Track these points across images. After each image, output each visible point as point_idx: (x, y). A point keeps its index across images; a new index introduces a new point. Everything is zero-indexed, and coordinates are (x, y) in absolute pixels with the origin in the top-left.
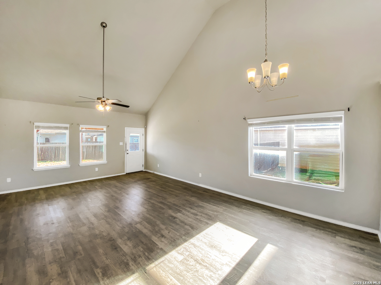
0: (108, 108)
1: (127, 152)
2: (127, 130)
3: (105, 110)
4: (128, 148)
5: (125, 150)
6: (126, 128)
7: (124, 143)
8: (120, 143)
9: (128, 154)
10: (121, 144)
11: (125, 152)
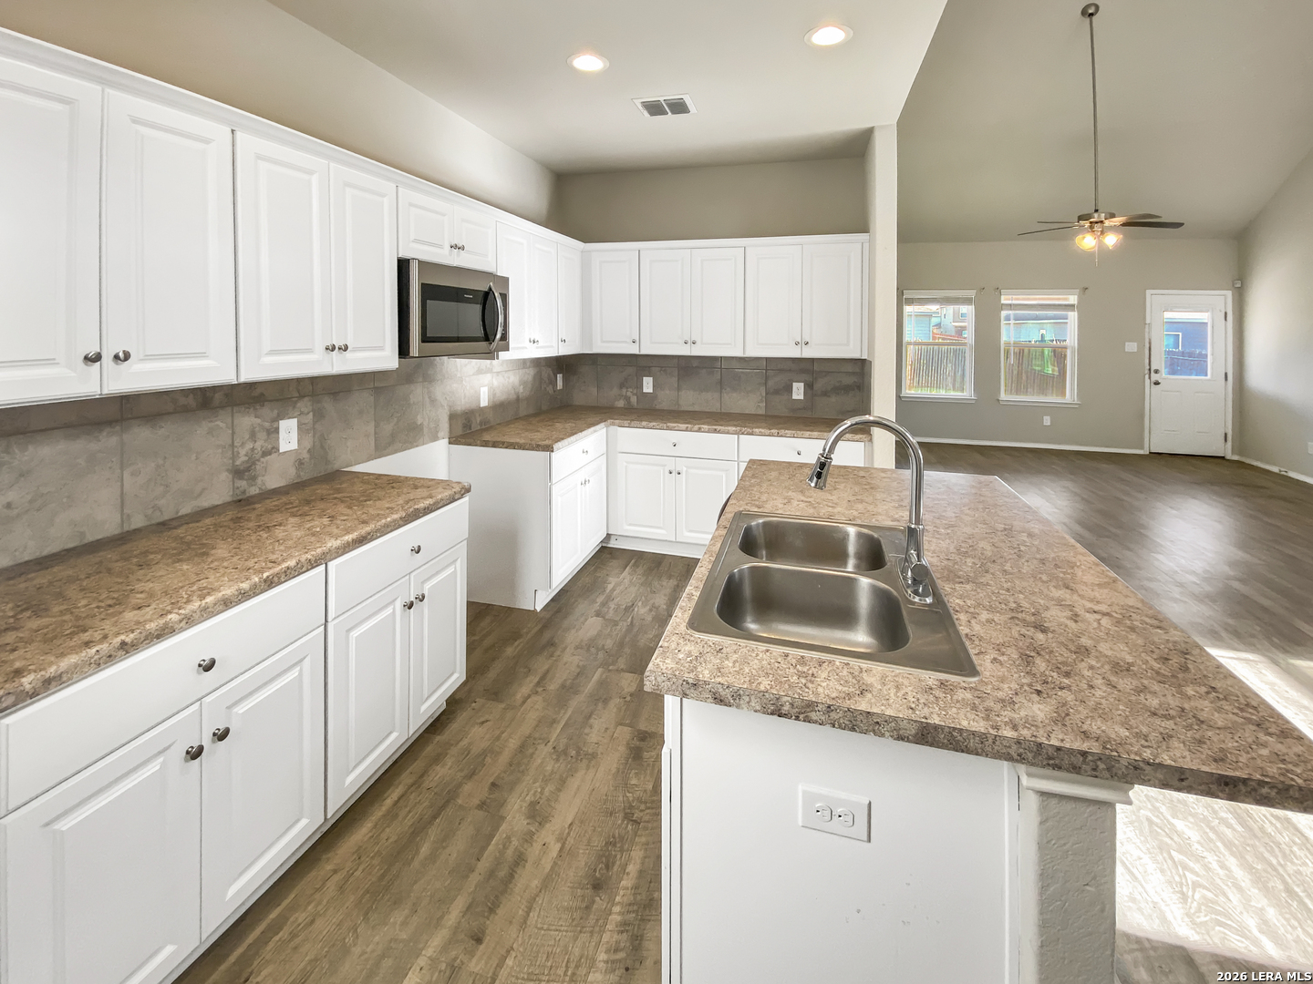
0: (1111, 240)
1: (1155, 377)
2: (1154, 298)
3: (1100, 244)
4: (1159, 362)
5: (1147, 371)
6: (1149, 292)
7: (1141, 347)
8: (1127, 344)
9: (1157, 383)
10: (1131, 347)
11: (1147, 376)
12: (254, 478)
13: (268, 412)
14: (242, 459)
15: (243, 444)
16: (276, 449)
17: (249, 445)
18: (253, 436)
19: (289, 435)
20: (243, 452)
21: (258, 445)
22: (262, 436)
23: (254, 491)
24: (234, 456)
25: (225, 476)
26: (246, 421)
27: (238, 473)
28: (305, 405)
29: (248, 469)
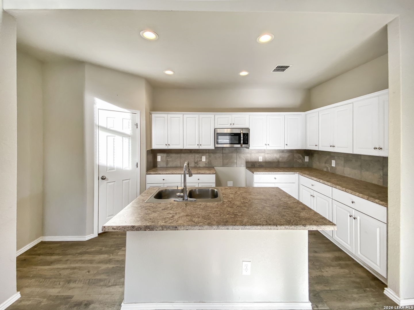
12: (198, 164)
13: (200, 155)
14: (196, 161)
15: (196, 159)
16: (201, 161)
17: (197, 159)
18: (198, 158)
19: (204, 159)
20: (196, 160)
21: (198, 159)
22: (199, 158)
23: (198, 166)
24: (195, 160)
25: (193, 163)
26: (197, 155)
27: (195, 163)
28: (208, 154)
29: (197, 163)
